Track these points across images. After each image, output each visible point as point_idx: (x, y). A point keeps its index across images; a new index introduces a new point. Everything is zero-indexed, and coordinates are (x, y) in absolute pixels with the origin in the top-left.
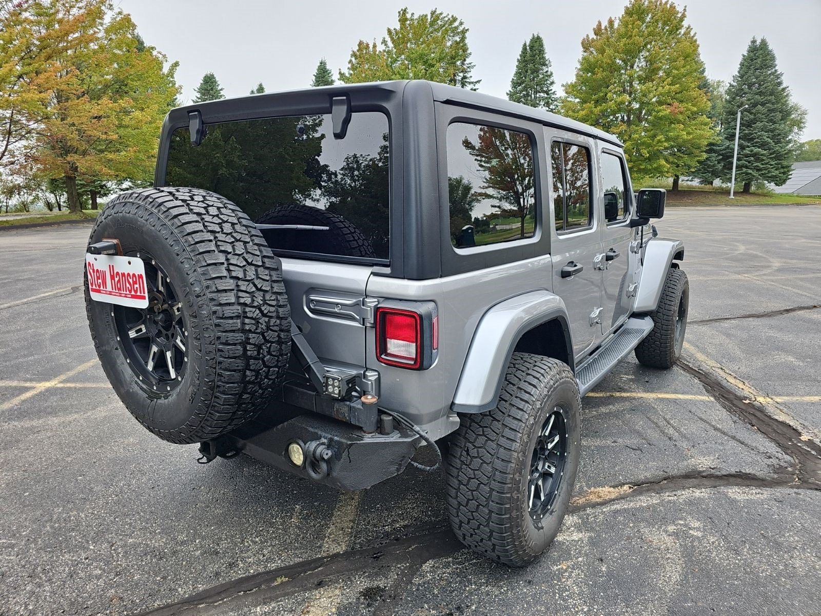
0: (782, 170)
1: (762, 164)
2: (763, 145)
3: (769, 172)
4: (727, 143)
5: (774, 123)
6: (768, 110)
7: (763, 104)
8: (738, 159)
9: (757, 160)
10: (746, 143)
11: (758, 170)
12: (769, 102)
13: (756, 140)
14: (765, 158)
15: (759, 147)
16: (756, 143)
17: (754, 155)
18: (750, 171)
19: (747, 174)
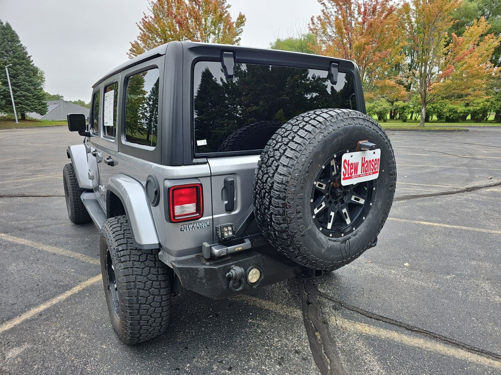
0: (43, 106)
1: (30, 102)
2: (28, 90)
3: (36, 107)
4: (4, 88)
5: (30, 77)
6: (24, 69)
7: (20, 65)
8: (14, 99)
9: (27, 100)
10: (16, 89)
11: (28, 106)
12: (23, 63)
13: (22, 87)
14: (30, 98)
15: (25, 92)
16: (22, 88)
17: (24, 96)
18: (24, 106)
19: (23, 108)
